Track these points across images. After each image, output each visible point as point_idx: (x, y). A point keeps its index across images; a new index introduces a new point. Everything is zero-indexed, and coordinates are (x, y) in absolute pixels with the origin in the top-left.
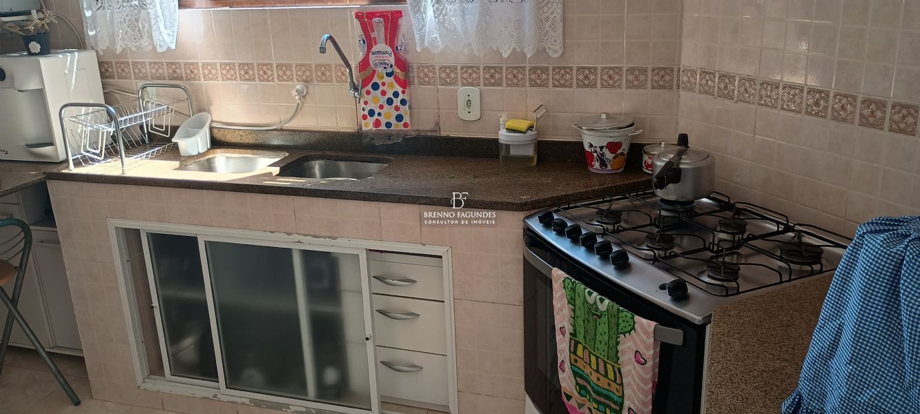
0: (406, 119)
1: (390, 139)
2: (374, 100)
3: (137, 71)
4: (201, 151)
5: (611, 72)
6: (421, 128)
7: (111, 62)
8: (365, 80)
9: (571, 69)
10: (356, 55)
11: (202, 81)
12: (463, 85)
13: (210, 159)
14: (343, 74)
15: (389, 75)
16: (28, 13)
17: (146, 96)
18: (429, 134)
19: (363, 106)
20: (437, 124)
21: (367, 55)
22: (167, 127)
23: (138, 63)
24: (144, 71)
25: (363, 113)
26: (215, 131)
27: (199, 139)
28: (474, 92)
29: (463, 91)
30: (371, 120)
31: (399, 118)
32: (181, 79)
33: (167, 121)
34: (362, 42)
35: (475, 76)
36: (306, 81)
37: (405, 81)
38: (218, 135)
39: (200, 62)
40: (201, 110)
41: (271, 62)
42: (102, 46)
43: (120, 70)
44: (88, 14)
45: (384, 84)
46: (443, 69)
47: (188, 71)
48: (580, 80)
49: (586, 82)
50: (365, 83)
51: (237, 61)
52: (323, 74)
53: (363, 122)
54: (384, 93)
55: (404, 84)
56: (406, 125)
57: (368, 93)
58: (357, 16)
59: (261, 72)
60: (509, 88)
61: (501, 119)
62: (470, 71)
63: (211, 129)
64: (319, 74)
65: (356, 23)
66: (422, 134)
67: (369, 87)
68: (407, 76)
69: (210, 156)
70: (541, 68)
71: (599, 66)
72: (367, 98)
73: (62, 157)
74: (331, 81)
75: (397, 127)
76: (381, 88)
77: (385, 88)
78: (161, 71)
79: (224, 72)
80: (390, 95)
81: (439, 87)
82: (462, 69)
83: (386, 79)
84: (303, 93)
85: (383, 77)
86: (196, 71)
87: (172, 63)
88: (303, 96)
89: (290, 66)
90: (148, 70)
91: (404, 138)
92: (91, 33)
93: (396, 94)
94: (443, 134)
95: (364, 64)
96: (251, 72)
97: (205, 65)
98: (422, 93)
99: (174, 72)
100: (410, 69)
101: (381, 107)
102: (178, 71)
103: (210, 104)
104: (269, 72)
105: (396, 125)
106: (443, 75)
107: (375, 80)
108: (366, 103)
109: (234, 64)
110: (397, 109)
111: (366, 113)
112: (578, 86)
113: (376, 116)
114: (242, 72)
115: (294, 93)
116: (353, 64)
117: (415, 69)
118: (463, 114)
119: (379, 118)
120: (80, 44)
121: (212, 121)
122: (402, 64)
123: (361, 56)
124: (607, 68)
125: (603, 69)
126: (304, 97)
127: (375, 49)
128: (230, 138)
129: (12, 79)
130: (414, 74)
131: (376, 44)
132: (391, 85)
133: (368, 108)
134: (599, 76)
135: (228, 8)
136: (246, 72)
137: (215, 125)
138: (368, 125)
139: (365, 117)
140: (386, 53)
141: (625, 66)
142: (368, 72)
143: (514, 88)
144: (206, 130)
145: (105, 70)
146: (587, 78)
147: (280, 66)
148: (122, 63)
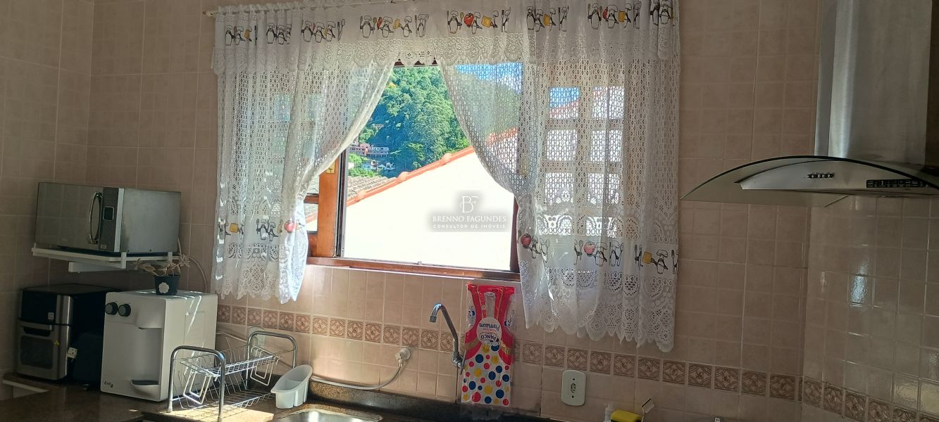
0: (507, 396)
1: (487, 415)
2: (476, 372)
3: (251, 317)
4: (296, 405)
5: (726, 374)
6: (521, 407)
7: (229, 307)
8: (470, 351)
9: (683, 365)
10: (464, 325)
11: (311, 335)
12: (569, 367)
13: (303, 413)
14: (448, 342)
15: (494, 349)
16: (165, 254)
17: (254, 342)
18: (529, 414)
19: (465, 377)
20: (538, 405)
21: (475, 327)
22: (268, 375)
23: (253, 310)
24: (258, 318)
25: (463, 384)
26: (314, 385)
27: (297, 392)
28: (580, 376)
29: (568, 374)
30: (471, 393)
31: (500, 394)
32: (291, 329)
33: (269, 369)
34: (471, 313)
35: (582, 360)
36: (411, 345)
37: (510, 357)
38: (316, 390)
39: (312, 315)
40: (303, 363)
41: (380, 323)
42: (226, 292)
43: (236, 315)
44: (219, 260)
45: (488, 357)
46: (549, 348)
47: (299, 323)
48: (693, 378)
49: (699, 381)
50: (469, 355)
51: (347, 319)
52: (429, 340)
53: (463, 394)
54: (487, 366)
55: (509, 360)
56: (505, 402)
57: (471, 364)
58: (470, 288)
59: (369, 332)
60: (617, 377)
61: (607, 409)
62: (577, 354)
63: (310, 382)
64: (425, 339)
65: (469, 295)
66: (522, 413)
67: (473, 359)
68: (512, 352)
69: (304, 411)
70: (651, 360)
71: (714, 366)
72: (469, 369)
73: (163, 396)
74: (436, 348)
75: (497, 403)
76: (485, 361)
77: (489, 361)
78: (274, 320)
79: (333, 328)
80: (493, 369)
81: (544, 367)
82: (569, 351)
83: (491, 353)
84: (406, 356)
85: (488, 350)
86: (306, 324)
87: (285, 314)
88: (406, 359)
89: (398, 328)
90: (262, 318)
91: (502, 416)
92: (217, 278)
93: (499, 369)
94: (543, 416)
95: (471, 336)
96: (359, 331)
97: (317, 319)
98: (527, 370)
99: (286, 322)
100: (516, 345)
101: (483, 380)
102: (290, 322)
103: (313, 357)
104: (377, 333)
106: (549, 355)
107: (480, 352)
108: (468, 374)
109: (343, 321)
110: (498, 384)
111: (467, 384)
112: (690, 384)
113: (476, 390)
114: (351, 330)
115: (398, 356)
116: (460, 333)
117: (522, 345)
118: (566, 397)
119: (479, 391)
120: (203, 286)
121: (313, 374)
122: (509, 339)
123: (469, 326)
124: (721, 368)
125: (718, 369)
126: (407, 361)
127: (483, 321)
128: (328, 394)
129: (136, 316)
130: (520, 351)
131: (485, 316)
132: (495, 359)
133: (470, 380)
134: (713, 374)
135: (347, 268)
136: (354, 330)
137: (315, 379)
138: (467, 399)
139: (465, 389)
140: (495, 326)
141: (742, 369)
142: (474, 344)
143: (622, 378)
144: (306, 383)
145: (223, 313)
146: (700, 376)
147: (388, 328)
148: (239, 308)
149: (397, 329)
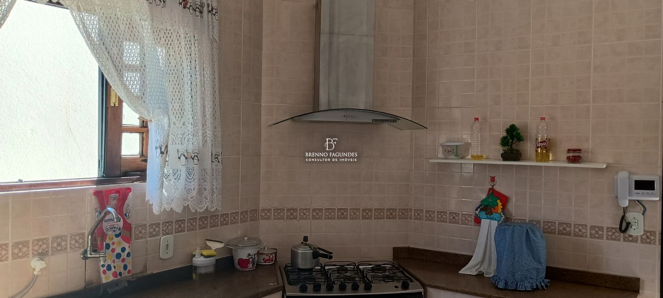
0: (129, 267)
1: (117, 286)
2: (106, 258)
5: (234, 215)
6: (134, 272)
12: (164, 235)
14: (76, 242)
15: (117, 236)
18: (139, 275)
19: (102, 263)
20: (145, 267)
21: (101, 222)
25: (103, 269)
28: (170, 238)
29: (164, 239)
31: (125, 267)
35: (170, 227)
36: (41, 254)
41: (7, 242)
45: (113, 243)
46: (151, 226)
52: (60, 244)
53: (103, 276)
54: (113, 250)
55: (128, 241)
56: (129, 272)
58: (95, 194)
60: (188, 233)
62: (167, 225)
64: (55, 245)
66: (135, 276)
70: (205, 218)
75: (125, 274)
76: (112, 247)
77: (114, 247)
80: (118, 250)
81: (148, 239)
82: (163, 224)
83: (116, 240)
85: (113, 238)
89: (27, 242)
93: (123, 250)
94: (149, 273)
100: (131, 229)
101: (114, 261)
104: (4, 252)
106: (151, 230)
107: (108, 241)
110: (123, 260)
111: (105, 268)
117: (134, 228)
118: (163, 255)
119: (114, 270)
122: (127, 227)
125: (231, 214)
130: (133, 232)
132: (119, 243)
133: (106, 264)
134: (230, 218)
138: (108, 278)
139: (104, 272)
141: (240, 211)
143: (191, 232)
146: (225, 220)
147: (16, 245)
149: (25, 244)
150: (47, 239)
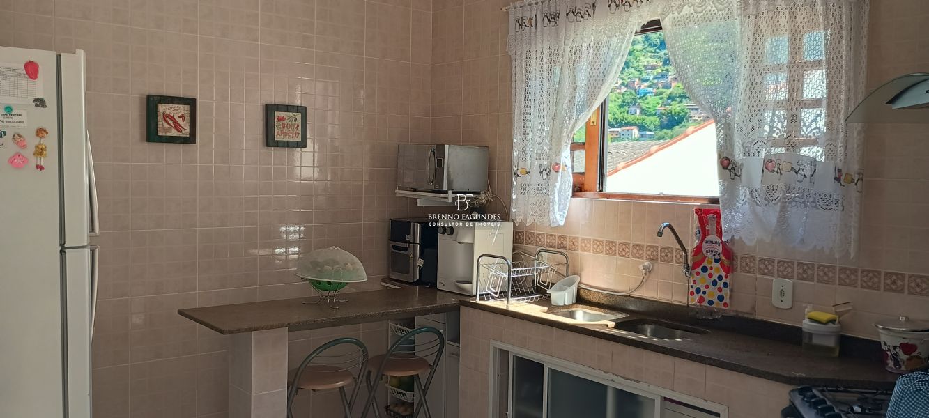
0: (727, 300)
1: (711, 315)
2: (702, 280)
3: (538, 240)
4: (566, 304)
5: (919, 280)
6: (740, 310)
7: (523, 232)
8: (696, 263)
9: (879, 273)
10: (692, 243)
11: (580, 252)
12: (779, 276)
13: (573, 311)
14: (681, 256)
15: (716, 261)
16: (479, 193)
17: (540, 259)
18: (746, 316)
19: (692, 284)
20: (753, 308)
21: (701, 243)
22: (549, 283)
23: (540, 234)
24: (542, 240)
25: (691, 289)
26: (582, 291)
27: (566, 294)
28: (788, 284)
29: (777, 282)
30: (697, 297)
31: (721, 298)
32: (565, 248)
33: (550, 278)
34: (698, 232)
35: (790, 270)
36: (652, 259)
37: (729, 268)
38: (583, 294)
39: (580, 236)
40: (575, 274)
41: (629, 242)
42: (518, 220)
43: (528, 238)
44: (514, 197)
45: (711, 268)
46: (762, 260)
47: (571, 244)
48: (888, 284)
49: (894, 287)
50: (695, 265)
51: (605, 239)
52: (666, 255)
53: (690, 297)
54: (710, 276)
55: (729, 270)
56: (725, 305)
57: (698, 274)
58: (697, 212)
59: (621, 250)
60: (820, 284)
61: (806, 310)
62: (785, 265)
63: (579, 289)
64: (663, 254)
65: (696, 217)
66: (740, 315)
67: (699, 270)
68: (732, 264)
69: (573, 309)
70: (850, 269)
71: (907, 273)
72: (696, 278)
73: (474, 293)
74: (671, 261)
76: (709, 271)
77: (712, 272)
78: (553, 241)
79: (595, 246)
80: (715, 277)
81: (758, 276)
82: (779, 262)
83: (715, 265)
84: (649, 268)
85: (712, 262)
86: (576, 244)
87: (561, 236)
88: (649, 271)
90: (545, 240)
91: (723, 316)
92: (514, 210)
93: (720, 278)
94: (758, 317)
95: (698, 250)
96: (613, 249)
97: (583, 240)
98: (742, 277)
99: (562, 243)
100: (735, 258)
101: (707, 287)
102: (564, 243)
103: (582, 270)
104: (627, 250)
105: (717, 304)
106: (762, 266)
107: (705, 264)
108: (695, 282)
109: (602, 241)
110: (720, 290)
111: (694, 290)
112: (885, 290)
113: (701, 294)
114: (608, 248)
115: (641, 268)
116: (690, 249)
117: (739, 259)
118: (776, 301)
119: (704, 295)
120: (506, 217)
121: (580, 283)
122: (728, 253)
123: (696, 243)
124: (913, 276)
127: (708, 238)
128: (591, 298)
129: (457, 234)
130: (738, 262)
131: (709, 234)
132: (717, 270)
133: (696, 286)
134: (906, 282)
135: (605, 199)
136: (611, 248)
137: (582, 286)
138: (694, 301)
139: (692, 293)
140: (716, 243)
142: (699, 257)
143: (825, 285)
144: (574, 288)
145: (519, 237)
146: (894, 283)
147: (635, 246)
148: (530, 233)
149: (641, 247)
150: (657, 247)
